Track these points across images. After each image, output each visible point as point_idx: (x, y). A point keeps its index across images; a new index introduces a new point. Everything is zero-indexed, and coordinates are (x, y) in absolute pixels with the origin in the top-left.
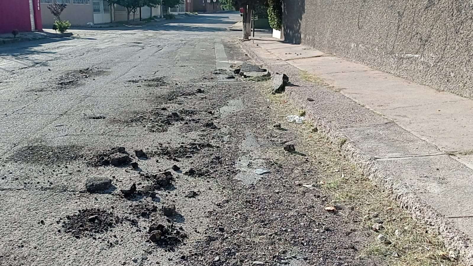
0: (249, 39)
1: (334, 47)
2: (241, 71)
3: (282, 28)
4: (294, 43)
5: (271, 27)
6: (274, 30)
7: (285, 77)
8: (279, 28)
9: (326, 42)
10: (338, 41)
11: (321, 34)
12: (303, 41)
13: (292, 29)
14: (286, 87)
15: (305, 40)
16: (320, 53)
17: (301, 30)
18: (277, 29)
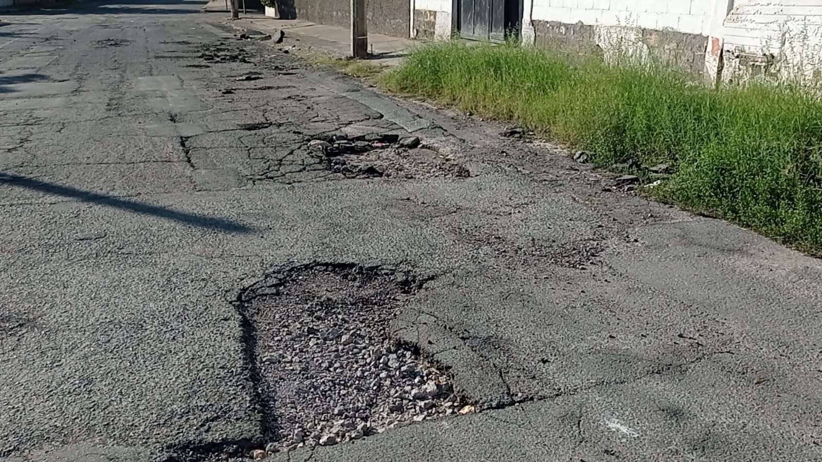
0: (239, 17)
1: (322, 18)
2: (247, 35)
3: (276, 5)
4: (290, 17)
5: (262, 5)
6: (266, 7)
7: (282, 33)
8: (272, 5)
9: (317, 14)
10: (325, 12)
11: (312, 7)
12: (298, 15)
13: (286, 4)
14: (284, 39)
15: (299, 14)
16: (311, 24)
17: (295, 5)
18: (270, 7)
